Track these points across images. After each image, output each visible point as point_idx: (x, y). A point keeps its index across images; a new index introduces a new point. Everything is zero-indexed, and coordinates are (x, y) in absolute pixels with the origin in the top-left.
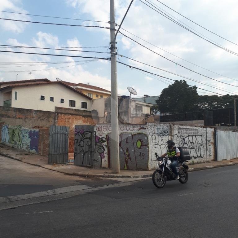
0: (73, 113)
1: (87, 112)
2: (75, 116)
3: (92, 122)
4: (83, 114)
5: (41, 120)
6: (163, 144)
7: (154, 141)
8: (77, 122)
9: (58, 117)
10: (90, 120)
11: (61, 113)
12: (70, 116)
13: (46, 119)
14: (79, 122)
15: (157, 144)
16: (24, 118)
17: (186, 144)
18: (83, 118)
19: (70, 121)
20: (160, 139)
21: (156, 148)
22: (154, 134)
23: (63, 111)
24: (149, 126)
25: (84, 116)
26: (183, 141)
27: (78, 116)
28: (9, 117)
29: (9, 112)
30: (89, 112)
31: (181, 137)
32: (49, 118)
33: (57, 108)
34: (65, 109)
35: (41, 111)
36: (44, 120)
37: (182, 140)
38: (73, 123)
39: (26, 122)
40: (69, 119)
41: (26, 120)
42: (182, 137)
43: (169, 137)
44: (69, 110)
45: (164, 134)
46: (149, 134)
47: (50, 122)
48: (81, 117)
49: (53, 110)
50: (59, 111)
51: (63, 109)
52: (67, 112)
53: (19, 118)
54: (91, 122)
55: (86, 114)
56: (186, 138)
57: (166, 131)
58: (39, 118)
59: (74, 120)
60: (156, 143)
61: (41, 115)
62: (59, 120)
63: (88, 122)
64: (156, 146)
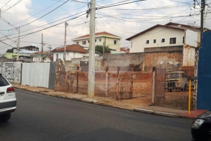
0: (159, 51)
1: (175, 48)
2: (160, 54)
3: (180, 57)
4: (170, 50)
5: (134, 60)
8: (161, 58)
9: (145, 56)
10: (176, 55)
11: (147, 53)
12: (155, 54)
13: (138, 58)
14: (164, 58)
16: (124, 59)
18: (169, 54)
19: (155, 58)
23: (150, 51)
25: (170, 52)
27: (163, 53)
28: (117, 59)
29: (117, 56)
30: (176, 47)
32: (139, 57)
33: (146, 49)
34: (152, 48)
35: (134, 53)
36: (136, 59)
38: (158, 60)
39: (125, 62)
40: (154, 56)
41: (126, 61)
44: (156, 49)
47: (140, 60)
48: (166, 53)
49: (142, 51)
50: (147, 51)
51: (150, 49)
52: (153, 50)
53: (122, 60)
54: (178, 57)
55: (173, 49)
58: (133, 58)
59: (159, 57)
61: (134, 55)
62: (146, 58)
63: (175, 58)
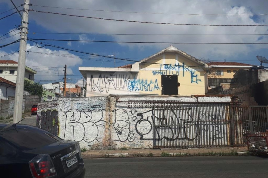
6: (89, 122)
7: (69, 118)
15: (77, 122)
17: (147, 120)
20: (84, 115)
21: (73, 126)
22: (71, 111)
24: (61, 102)
26: (139, 118)
31: (133, 112)
37: (136, 115)
42: (136, 111)
43: (104, 112)
45: (92, 109)
46: (59, 110)
56: (145, 112)
57: (97, 106)
60: (73, 120)
64: (74, 124)
